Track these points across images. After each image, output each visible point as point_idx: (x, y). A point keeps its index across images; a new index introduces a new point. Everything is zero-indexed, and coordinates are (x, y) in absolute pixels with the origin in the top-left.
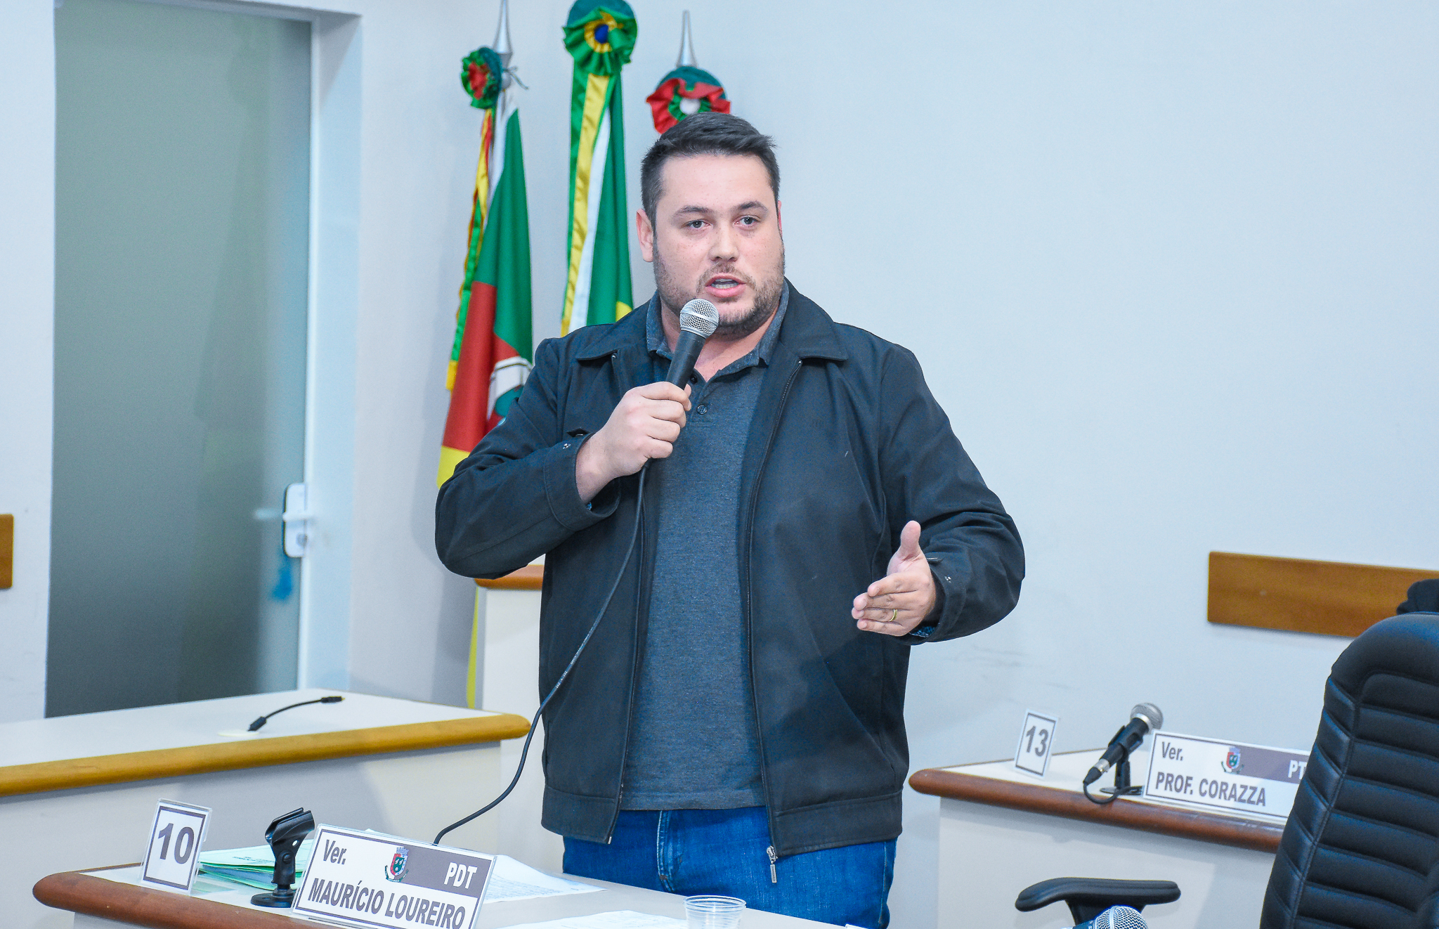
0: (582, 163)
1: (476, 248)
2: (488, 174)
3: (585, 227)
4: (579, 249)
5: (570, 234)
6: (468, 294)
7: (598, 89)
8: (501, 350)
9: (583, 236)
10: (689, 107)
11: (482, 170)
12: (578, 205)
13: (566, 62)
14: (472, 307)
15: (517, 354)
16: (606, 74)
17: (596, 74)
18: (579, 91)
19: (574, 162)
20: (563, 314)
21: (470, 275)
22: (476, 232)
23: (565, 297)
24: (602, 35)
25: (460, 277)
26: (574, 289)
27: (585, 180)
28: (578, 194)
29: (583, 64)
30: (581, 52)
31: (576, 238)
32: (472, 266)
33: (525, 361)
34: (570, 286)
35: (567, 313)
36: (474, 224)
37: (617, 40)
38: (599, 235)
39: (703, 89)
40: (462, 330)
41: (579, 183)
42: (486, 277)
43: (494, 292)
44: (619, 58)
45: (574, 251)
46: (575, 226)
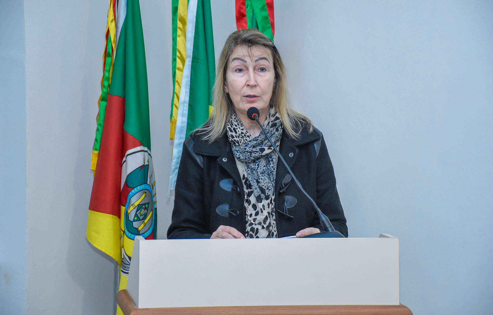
0: (181, 11)
1: (109, 71)
2: (115, 19)
3: (184, 53)
4: (181, 70)
5: (174, 60)
6: (104, 103)
8: (130, 141)
9: (183, 61)
11: (111, 17)
12: (179, 40)
14: (108, 111)
15: (141, 145)
19: (175, 10)
20: (171, 115)
21: (105, 90)
22: (109, 60)
23: (172, 104)
25: (98, 93)
26: (178, 98)
27: (184, 22)
28: (179, 32)
31: (179, 63)
32: (106, 84)
33: (146, 149)
34: (175, 96)
35: (174, 115)
36: (106, 55)
38: (195, 59)
40: (101, 129)
41: (179, 25)
42: (117, 91)
43: (123, 102)
45: (177, 71)
46: (178, 54)
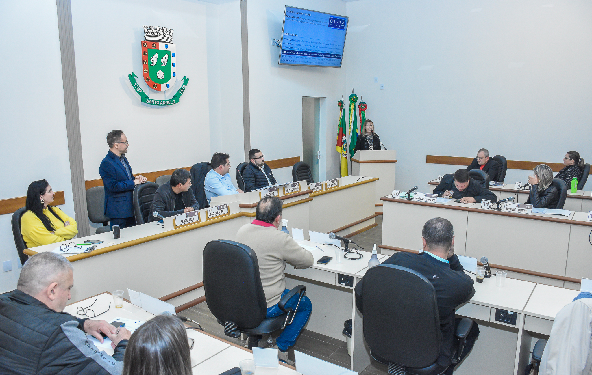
7: (353, 105)
10: (363, 106)
13: (349, 102)
16: (354, 103)
17: (353, 103)
18: (350, 106)
24: (354, 99)
27: (352, 115)
29: (351, 102)
30: (351, 101)
37: (355, 99)
39: (364, 105)
44: (355, 101)
